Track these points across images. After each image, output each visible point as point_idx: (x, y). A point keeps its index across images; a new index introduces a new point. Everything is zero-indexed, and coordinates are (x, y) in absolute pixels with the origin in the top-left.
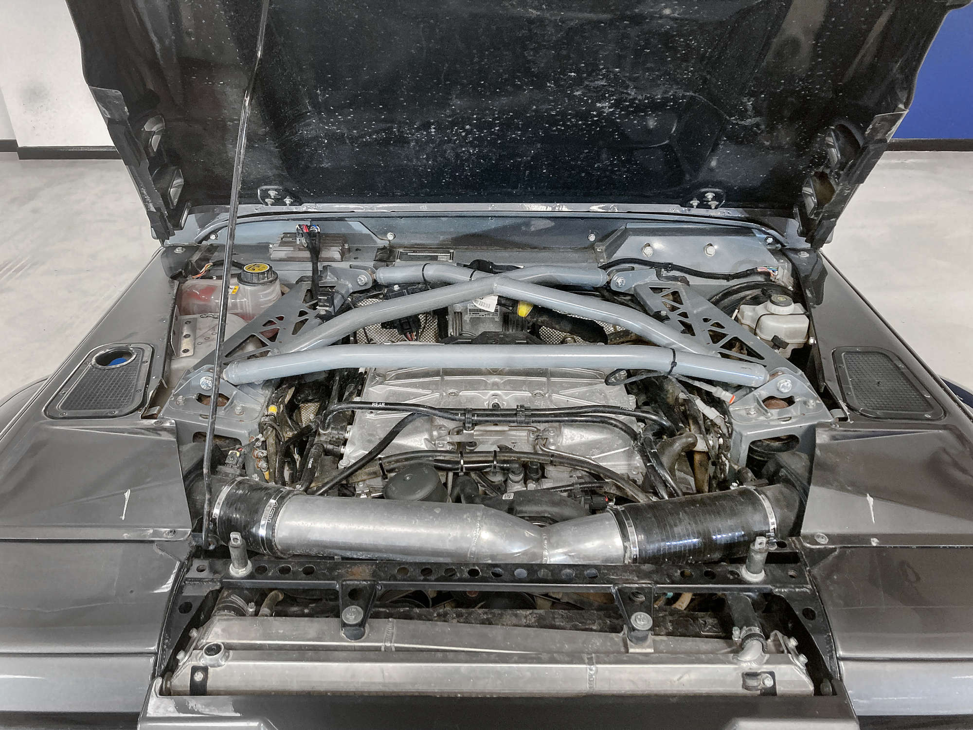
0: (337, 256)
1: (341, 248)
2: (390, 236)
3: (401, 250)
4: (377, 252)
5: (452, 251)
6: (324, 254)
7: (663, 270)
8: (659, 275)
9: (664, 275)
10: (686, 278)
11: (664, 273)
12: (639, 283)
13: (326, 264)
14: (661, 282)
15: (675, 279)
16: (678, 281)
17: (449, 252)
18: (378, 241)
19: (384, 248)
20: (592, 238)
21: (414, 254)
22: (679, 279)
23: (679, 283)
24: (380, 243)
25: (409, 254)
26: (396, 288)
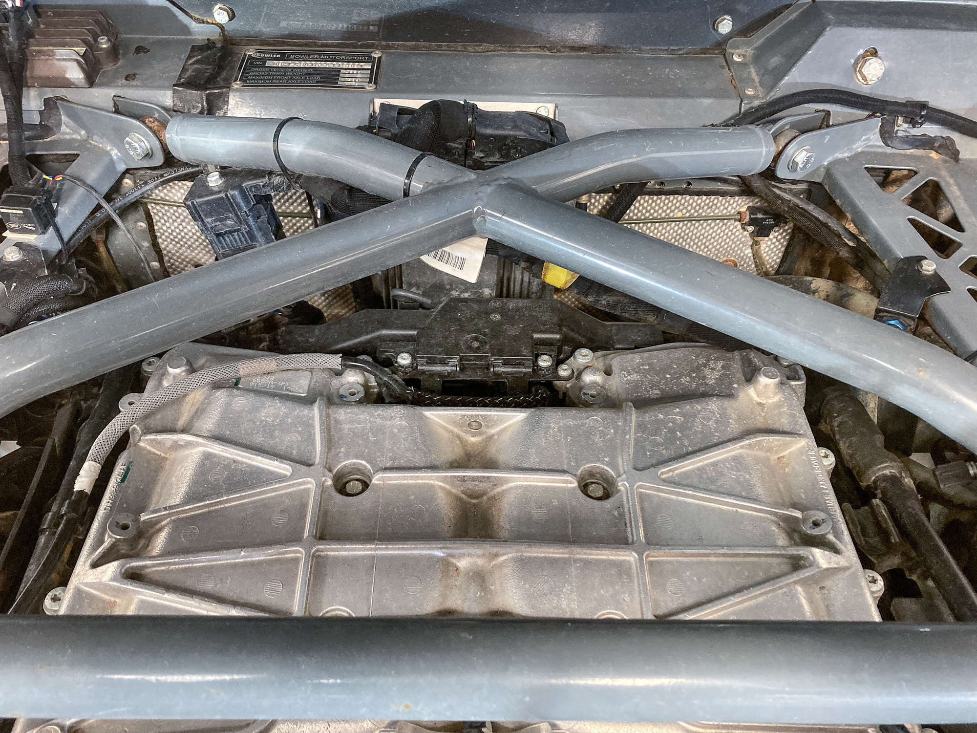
0: (75, 74)
1: (82, 50)
2: (220, 16)
3: (251, 52)
4: (189, 58)
5: (376, 55)
6: (40, 68)
7: (900, 120)
8: (886, 134)
9: (900, 134)
10: (953, 143)
11: (902, 127)
12: (839, 155)
13: (50, 93)
14: (889, 150)
15: (926, 143)
16: (932, 148)
17: (369, 59)
18: (194, 25)
19: (209, 45)
20: (725, 26)
21: (281, 64)
22: (937, 145)
23: (933, 155)
24: (200, 31)
25: (269, 63)
26: (214, 180)
